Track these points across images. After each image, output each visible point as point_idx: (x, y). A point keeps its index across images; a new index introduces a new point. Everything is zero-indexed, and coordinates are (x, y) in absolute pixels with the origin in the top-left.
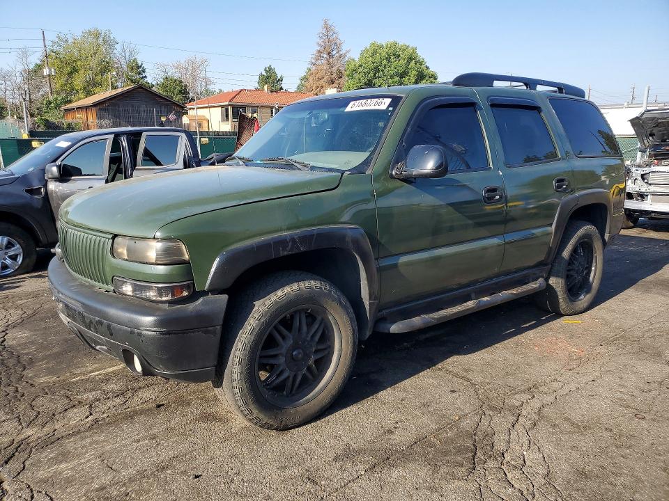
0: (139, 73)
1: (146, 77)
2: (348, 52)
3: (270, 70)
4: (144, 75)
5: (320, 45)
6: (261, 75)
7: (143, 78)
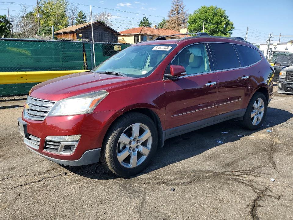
0: (83, 18)
1: (86, 20)
2: (187, 11)
3: (145, 19)
4: (85, 19)
5: (173, 7)
6: (141, 22)
7: (84, 21)
